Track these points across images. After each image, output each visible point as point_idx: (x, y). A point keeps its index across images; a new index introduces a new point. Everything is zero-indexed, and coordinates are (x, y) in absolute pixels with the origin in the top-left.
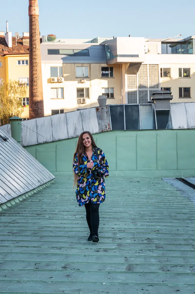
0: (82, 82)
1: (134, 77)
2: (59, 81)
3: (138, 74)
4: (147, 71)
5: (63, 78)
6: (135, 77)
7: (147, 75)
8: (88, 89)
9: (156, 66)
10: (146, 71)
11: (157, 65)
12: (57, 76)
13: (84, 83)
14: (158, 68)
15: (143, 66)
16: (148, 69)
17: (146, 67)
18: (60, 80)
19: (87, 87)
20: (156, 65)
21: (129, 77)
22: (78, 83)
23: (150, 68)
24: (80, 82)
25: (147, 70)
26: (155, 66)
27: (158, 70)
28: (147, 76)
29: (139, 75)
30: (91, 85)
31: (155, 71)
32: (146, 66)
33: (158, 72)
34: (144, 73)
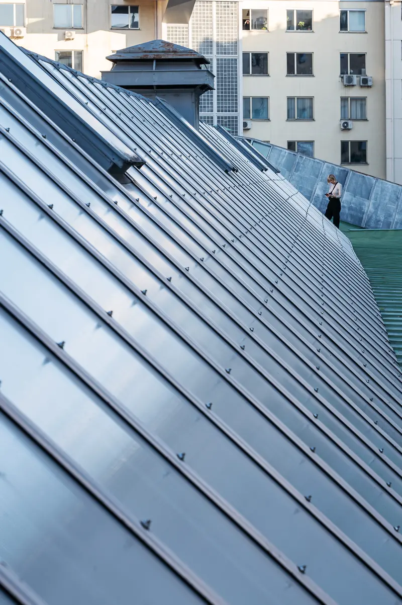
0: (66, 37)
1: (181, 30)
2: (15, 35)
3: (190, 22)
4: (211, 17)
5: (24, 30)
6: (185, 29)
7: (212, 24)
8: (80, 54)
9: (233, 5)
10: (209, 15)
11: (235, 2)
12: (11, 24)
13: (73, 39)
14: (237, 10)
15: (204, 6)
16: (214, 12)
17: (209, 8)
18: (16, 33)
19: (79, 48)
20: (232, 2)
21: (171, 29)
22: (59, 40)
23: (218, 10)
24: (63, 38)
25: (211, 13)
26: (230, 5)
27: (237, 14)
28: (212, 28)
29: (193, 24)
30: (87, 45)
31: (230, 15)
32: (209, 4)
33: (237, 17)
34: (204, 21)
